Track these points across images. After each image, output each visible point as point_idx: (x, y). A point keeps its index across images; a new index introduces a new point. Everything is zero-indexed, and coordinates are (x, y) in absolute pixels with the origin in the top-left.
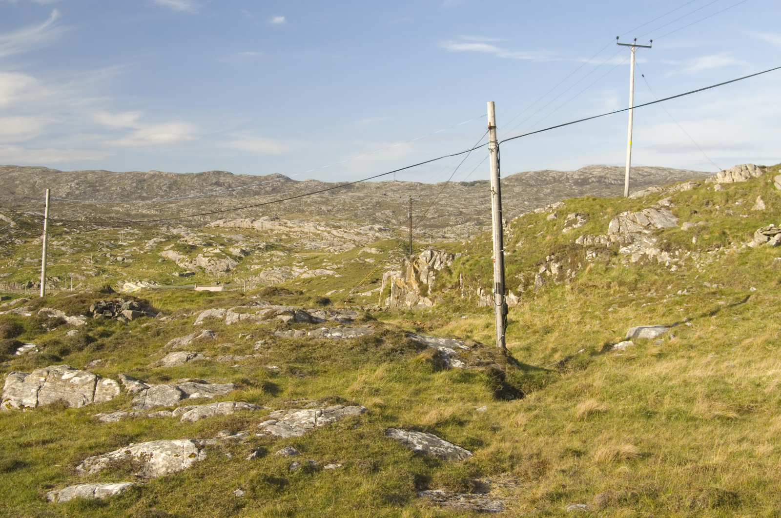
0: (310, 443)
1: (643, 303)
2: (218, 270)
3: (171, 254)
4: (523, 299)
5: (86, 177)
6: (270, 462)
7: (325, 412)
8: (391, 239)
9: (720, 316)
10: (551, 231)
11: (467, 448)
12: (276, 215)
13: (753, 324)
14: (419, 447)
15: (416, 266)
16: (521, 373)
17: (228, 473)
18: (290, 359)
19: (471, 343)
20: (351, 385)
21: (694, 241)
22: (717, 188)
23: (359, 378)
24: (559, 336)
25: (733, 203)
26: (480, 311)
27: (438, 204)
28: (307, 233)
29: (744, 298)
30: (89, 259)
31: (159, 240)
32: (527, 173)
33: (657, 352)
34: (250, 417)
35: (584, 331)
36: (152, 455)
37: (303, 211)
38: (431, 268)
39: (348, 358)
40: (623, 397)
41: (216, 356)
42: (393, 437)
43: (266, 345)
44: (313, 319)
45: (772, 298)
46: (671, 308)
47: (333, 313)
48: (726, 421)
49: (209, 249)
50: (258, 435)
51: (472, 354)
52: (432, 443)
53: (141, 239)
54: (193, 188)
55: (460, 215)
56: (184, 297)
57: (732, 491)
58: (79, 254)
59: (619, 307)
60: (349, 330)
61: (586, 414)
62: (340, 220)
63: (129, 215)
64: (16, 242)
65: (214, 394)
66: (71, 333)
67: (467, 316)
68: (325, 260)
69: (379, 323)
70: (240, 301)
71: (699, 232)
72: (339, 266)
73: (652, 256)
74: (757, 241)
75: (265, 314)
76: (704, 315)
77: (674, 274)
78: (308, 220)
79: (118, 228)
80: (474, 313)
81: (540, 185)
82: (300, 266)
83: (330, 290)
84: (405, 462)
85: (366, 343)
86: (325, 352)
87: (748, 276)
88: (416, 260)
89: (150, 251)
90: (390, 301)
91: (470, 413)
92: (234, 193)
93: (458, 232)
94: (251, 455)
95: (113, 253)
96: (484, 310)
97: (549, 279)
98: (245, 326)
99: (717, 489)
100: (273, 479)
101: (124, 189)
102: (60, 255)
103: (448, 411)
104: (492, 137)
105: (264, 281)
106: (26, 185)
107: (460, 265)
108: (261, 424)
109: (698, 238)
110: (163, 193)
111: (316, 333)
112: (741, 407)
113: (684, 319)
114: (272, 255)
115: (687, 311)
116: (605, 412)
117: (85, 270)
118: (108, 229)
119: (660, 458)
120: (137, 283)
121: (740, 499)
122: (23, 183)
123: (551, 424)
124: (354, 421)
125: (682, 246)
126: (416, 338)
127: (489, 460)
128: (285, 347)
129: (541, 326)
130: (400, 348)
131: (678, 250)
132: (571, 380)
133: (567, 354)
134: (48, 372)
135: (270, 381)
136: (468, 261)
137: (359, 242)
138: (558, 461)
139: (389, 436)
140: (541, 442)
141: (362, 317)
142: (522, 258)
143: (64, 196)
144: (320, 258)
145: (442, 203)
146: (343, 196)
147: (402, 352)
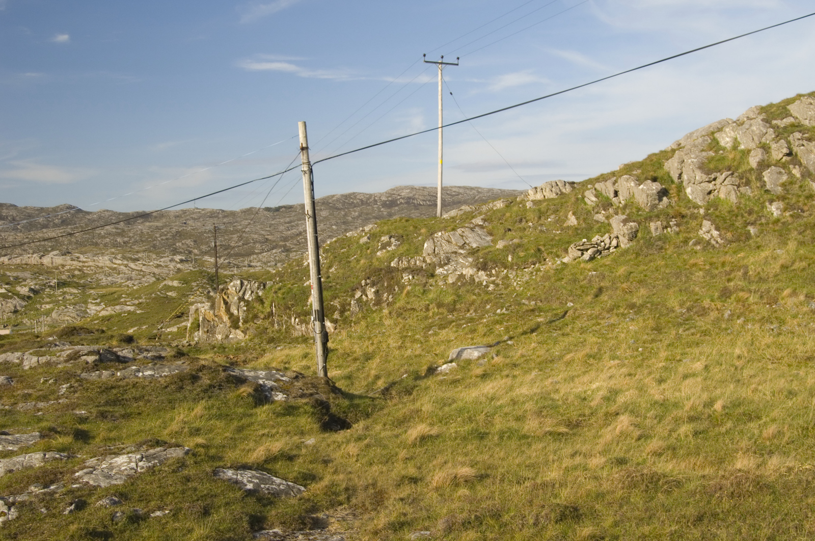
0: (132, 490)
1: (463, 324)
2: (4, 311)
4: (340, 326)
6: (91, 514)
7: (146, 457)
8: (194, 270)
9: (541, 333)
10: (365, 255)
11: (300, 483)
12: (67, 249)
13: (573, 339)
14: (250, 486)
15: (225, 297)
16: (346, 402)
18: (100, 402)
19: (292, 374)
20: (169, 426)
21: (510, 259)
22: (529, 205)
23: (177, 418)
24: (380, 362)
25: (545, 219)
26: (296, 341)
27: (242, 232)
28: (102, 268)
29: (562, 314)
32: (333, 196)
33: (481, 373)
34: (64, 467)
35: (405, 356)
37: (96, 244)
38: (241, 299)
39: (163, 398)
40: (453, 420)
41: (16, 404)
42: (221, 477)
43: (72, 389)
44: (121, 358)
45: (589, 312)
46: (491, 327)
47: (141, 350)
48: (557, 436)
50: (75, 486)
51: (294, 386)
52: (263, 481)
55: (266, 242)
57: (573, 505)
59: (439, 329)
60: (162, 368)
61: (418, 439)
62: (138, 252)
65: (19, 446)
67: (282, 347)
68: (123, 296)
69: (194, 359)
70: (37, 343)
71: (514, 250)
72: (140, 301)
73: (469, 276)
74: (571, 256)
75: (67, 356)
76: (525, 333)
77: (492, 293)
78: (103, 253)
80: (290, 343)
81: (348, 208)
82: (96, 303)
83: (132, 327)
84: (237, 503)
85: (181, 381)
86: (137, 393)
87: (564, 292)
88: (225, 291)
90: (199, 335)
91: (298, 447)
92: (19, 227)
93: (264, 260)
94: (69, 509)
96: (300, 339)
97: (366, 304)
98: (46, 369)
99: (558, 504)
100: (96, 532)
103: (276, 446)
104: (305, 158)
105: (57, 321)
107: (272, 294)
108: (77, 474)
109: (513, 256)
111: (126, 373)
112: (570, 422)
113: (506, 338)
114: (64, 293)
115: (507, 329)
116: (438, 436)
119: (499, 478)
121: (581, 512)
123: (384, 452)
124: (178, 463)
125: (498, 265)
126: (234, 372)
127: (324, 494)
128: (93, 389)
129: (361, 353)
130: (218, 384)
131: (494, 268)
132: (398, 407)
133: (391, 379)
135: (80, 427)
136: (280, 289)
137: (159, 275)
138: (395, 490)
139: (218, 477)
140: (376, 471)
141: (173, 353)
142: (337, 284)
144: (118, 293)
145: (247, 230)
146: (139, 227)
147: (220, 387)
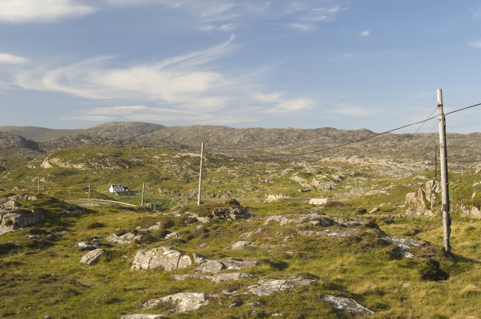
0: (271, 300)
2: (325, 188)
3: (296, 178)
5: (249, 132)
6: (241, 309)
7: (288, 282)
11: (373, 310)
12: (363, 154)
14: (340, 307)
15: (424, 190)
16: (452, 263)
17: (216, 314)
18: (302, 248)
19: (423, 242)
26: (462, 220)
27: (469, 147)
28: (381, 166)
30: (248, 180)
31: (290, 169)
34: (246, 282)
36: (181, 300)
37: (380, 152)
38: (433, 192)
39: (338, 249)
41: (261, 244)
42: (325, 300)
43: (290, 240)
47: (349, 220)
49: (320, 176)
50: (244, 293)
51: (421, 250)
52: (349, 305)
53: (279, 169)
54: (312, 138)
56: (279, 207)
58: (243, 178)
60: (343, 232)
62: (403, 158)
63: (274, 155)
64: (207, 170)
66: (199, 227)
68: (392, 183)
72: (389, 188)
75: (303, 220)
78: (382, 158)
79: (266, 162)
80: (458, 221)
83: (382, 203)
85: (351, 240)
86: (324, 245)
88: (424, 186)
89: (284, 177)
90: (408, 212)
91: (395, 288)
92: (337, 141)
94: (232, 305)
95: (262, 177)
96: (465, 219)
101: (271, 139)
102: (232, 178)
104: (440, 111)
105: (353, 196)
106: (215, 137)
107: (451, 190)
108: (249, 287)
110: (294, 141)
111: (322, 233)
114: (358, 180)
117: (246, 187)
118: (260, 163)
120: (276, 195)
122: (213, 135)
124: (303, 288)
126: (385, 238)
128: (301, 240)
130: (372, 244)
134: (157, 250)
135: (285, 261)
136: (456, 187)
137: (414, 172)
139: (323, 299)
143: (236, 143)
144: (389, 182)
145: (472, 146)
146: (406, 143)
147: (373, 246)
